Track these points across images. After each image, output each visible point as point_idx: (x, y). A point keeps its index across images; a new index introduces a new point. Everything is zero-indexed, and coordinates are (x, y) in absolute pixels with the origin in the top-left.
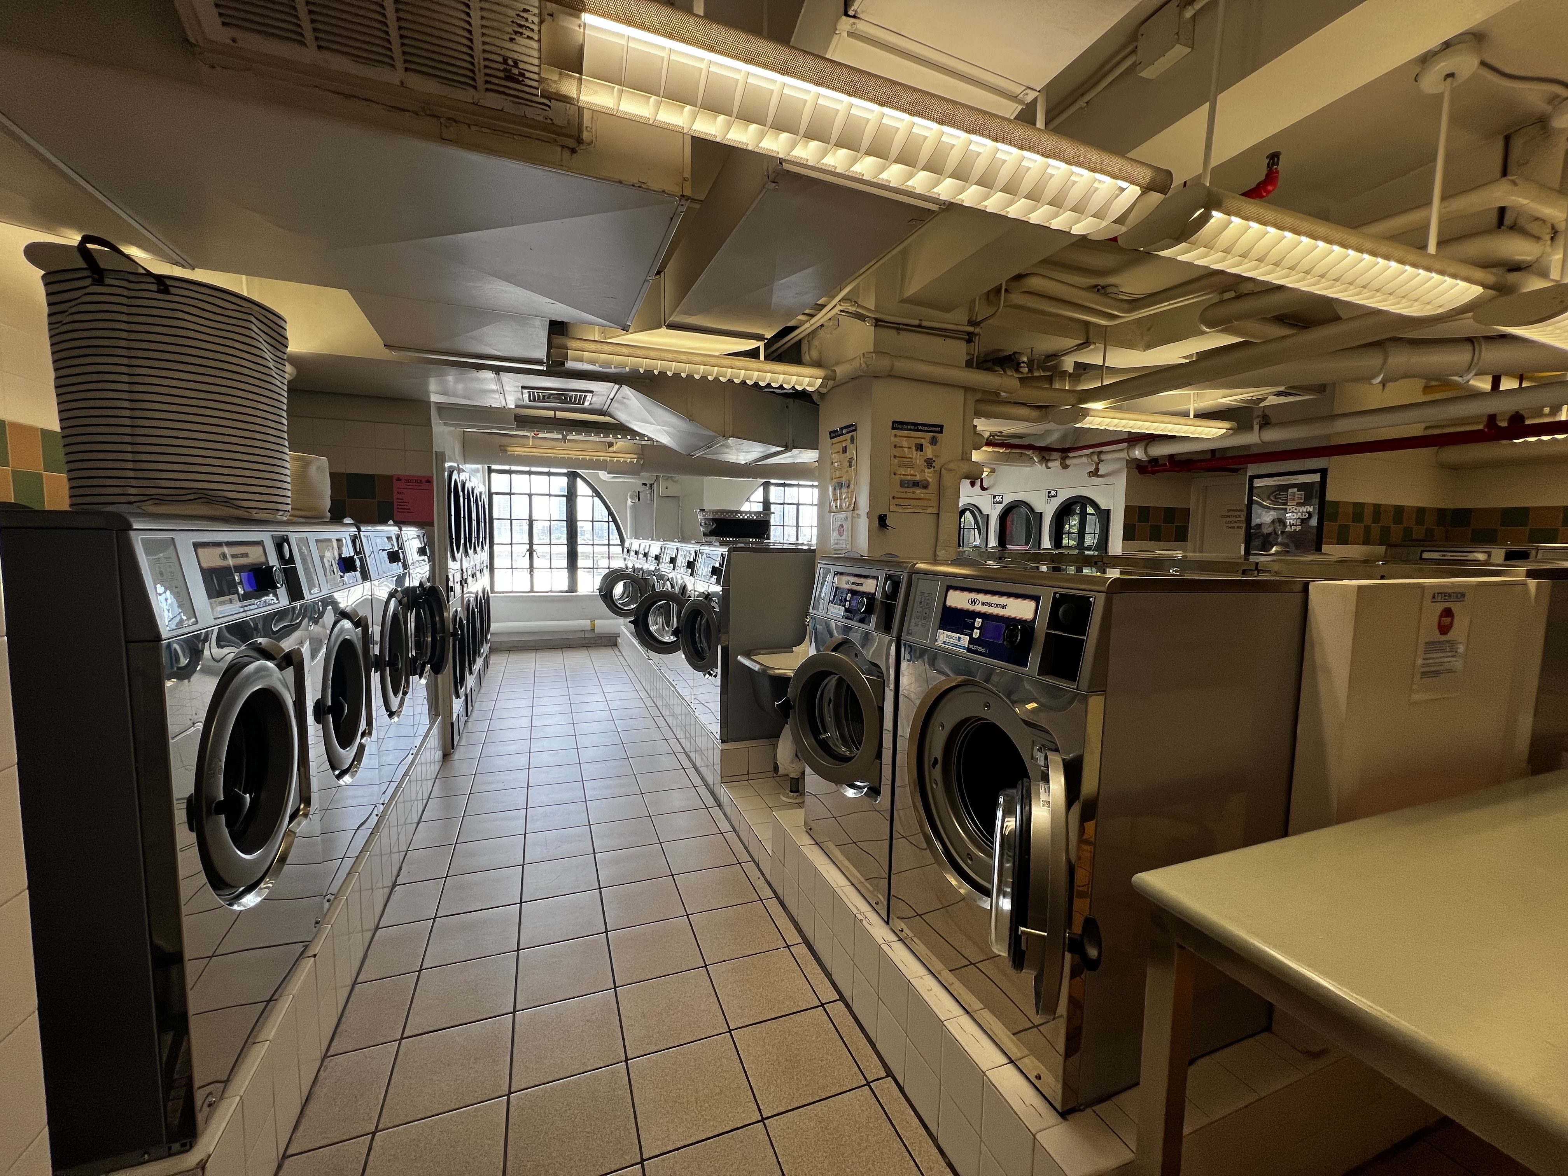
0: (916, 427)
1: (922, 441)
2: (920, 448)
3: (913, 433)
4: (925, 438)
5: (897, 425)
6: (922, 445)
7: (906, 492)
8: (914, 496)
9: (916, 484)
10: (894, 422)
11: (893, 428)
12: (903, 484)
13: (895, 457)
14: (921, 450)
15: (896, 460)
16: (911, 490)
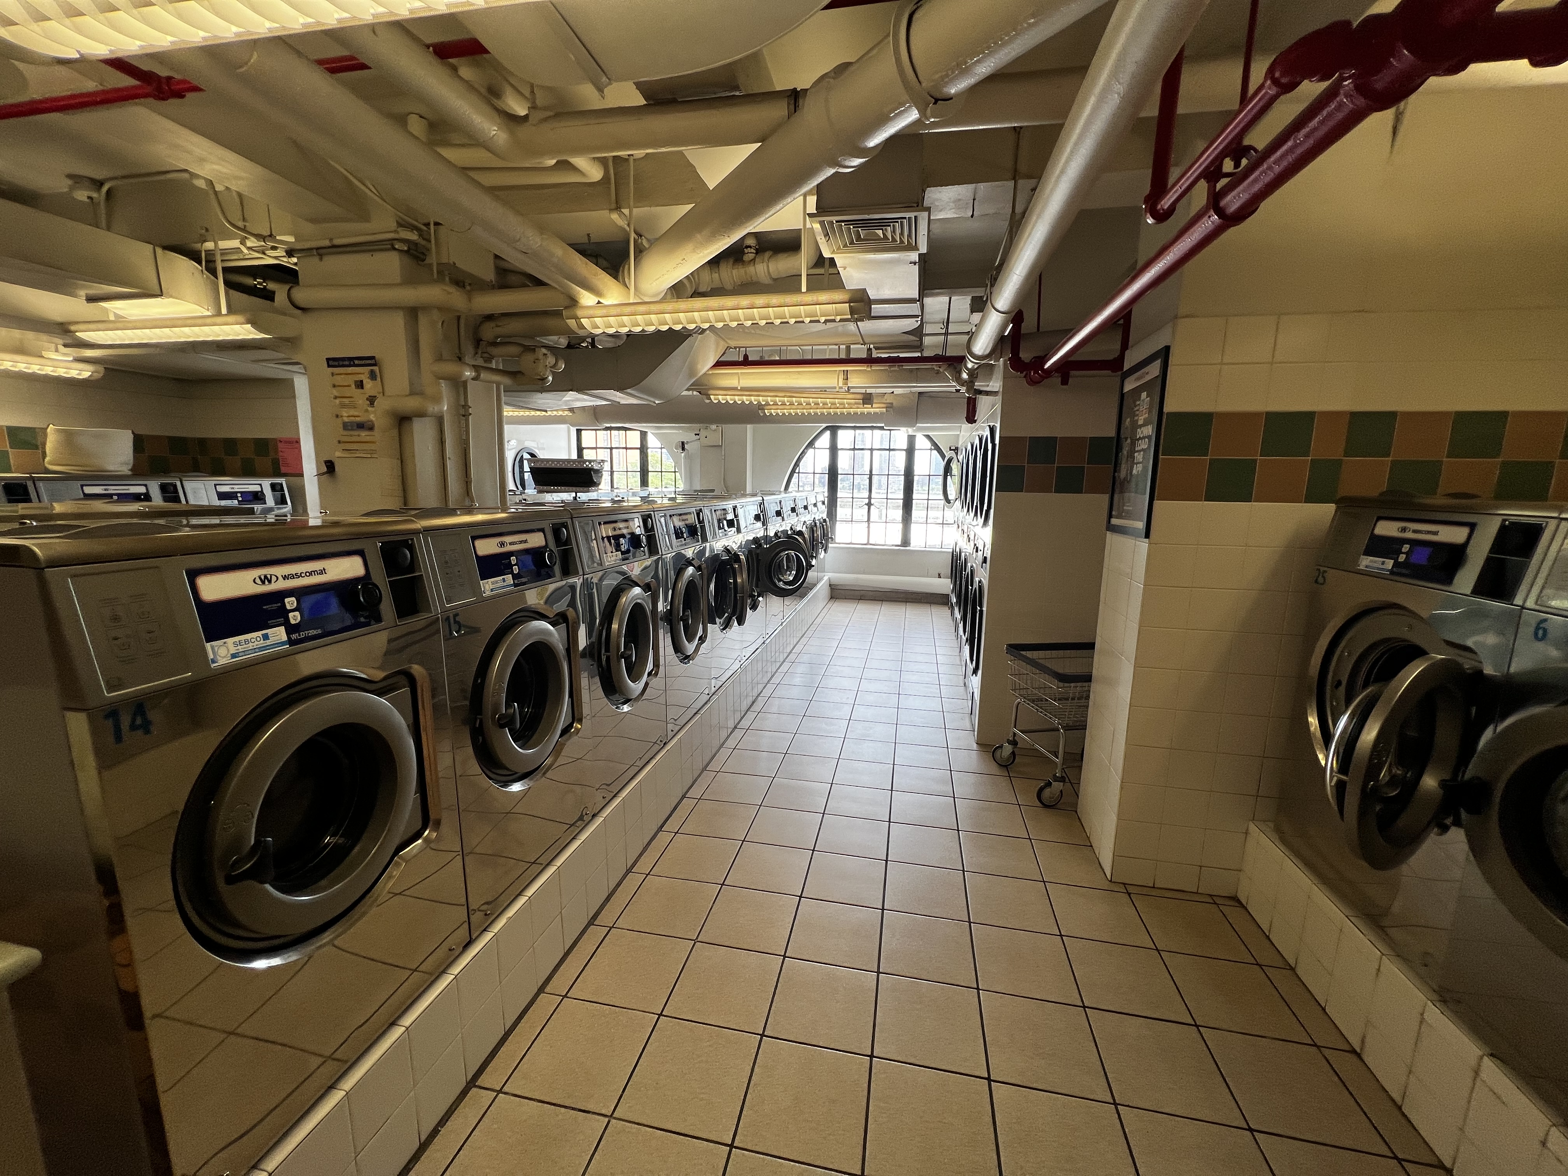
0: (351, 362)
1: (361, 377)
2: (360, 385)
3: (350, 370)
4: (363, 373)
5: (332, 362)
6: (362, 382)
7: (351, 436)
8: (358, 439)
9: (361, 426)
10: (328, 360)
11: (329, 366)
12: (346, 426)
13: (336, 398)
14: (362, 388)
15: (337, 401)
16: (356, 433)
